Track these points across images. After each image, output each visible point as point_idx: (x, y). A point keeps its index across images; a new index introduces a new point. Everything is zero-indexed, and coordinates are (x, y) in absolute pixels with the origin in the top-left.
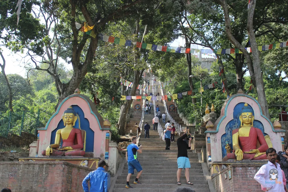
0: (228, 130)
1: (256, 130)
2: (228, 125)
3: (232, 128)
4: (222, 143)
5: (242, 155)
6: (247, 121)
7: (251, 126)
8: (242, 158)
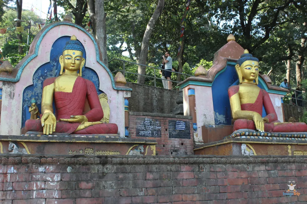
0: (39, 79)
1: (85, 82)
2: (40, 71)
3: (46, 76)
4: (24, 101)
5: (55, 125)
6: (72, 65)
7: (77, 75)
8: (54, 131)
